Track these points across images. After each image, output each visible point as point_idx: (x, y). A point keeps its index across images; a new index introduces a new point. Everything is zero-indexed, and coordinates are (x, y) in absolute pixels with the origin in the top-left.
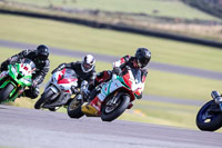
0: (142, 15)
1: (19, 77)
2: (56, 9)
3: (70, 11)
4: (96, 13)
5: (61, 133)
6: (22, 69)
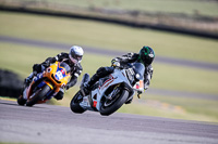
5: (102, 131)
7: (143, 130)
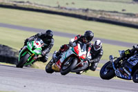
0: (115, 12)
1: (33, 49)
2: (62, 8)
3: (70, 10)
4: (87, 10)
6: (35, 44)
7: (90, 85)
